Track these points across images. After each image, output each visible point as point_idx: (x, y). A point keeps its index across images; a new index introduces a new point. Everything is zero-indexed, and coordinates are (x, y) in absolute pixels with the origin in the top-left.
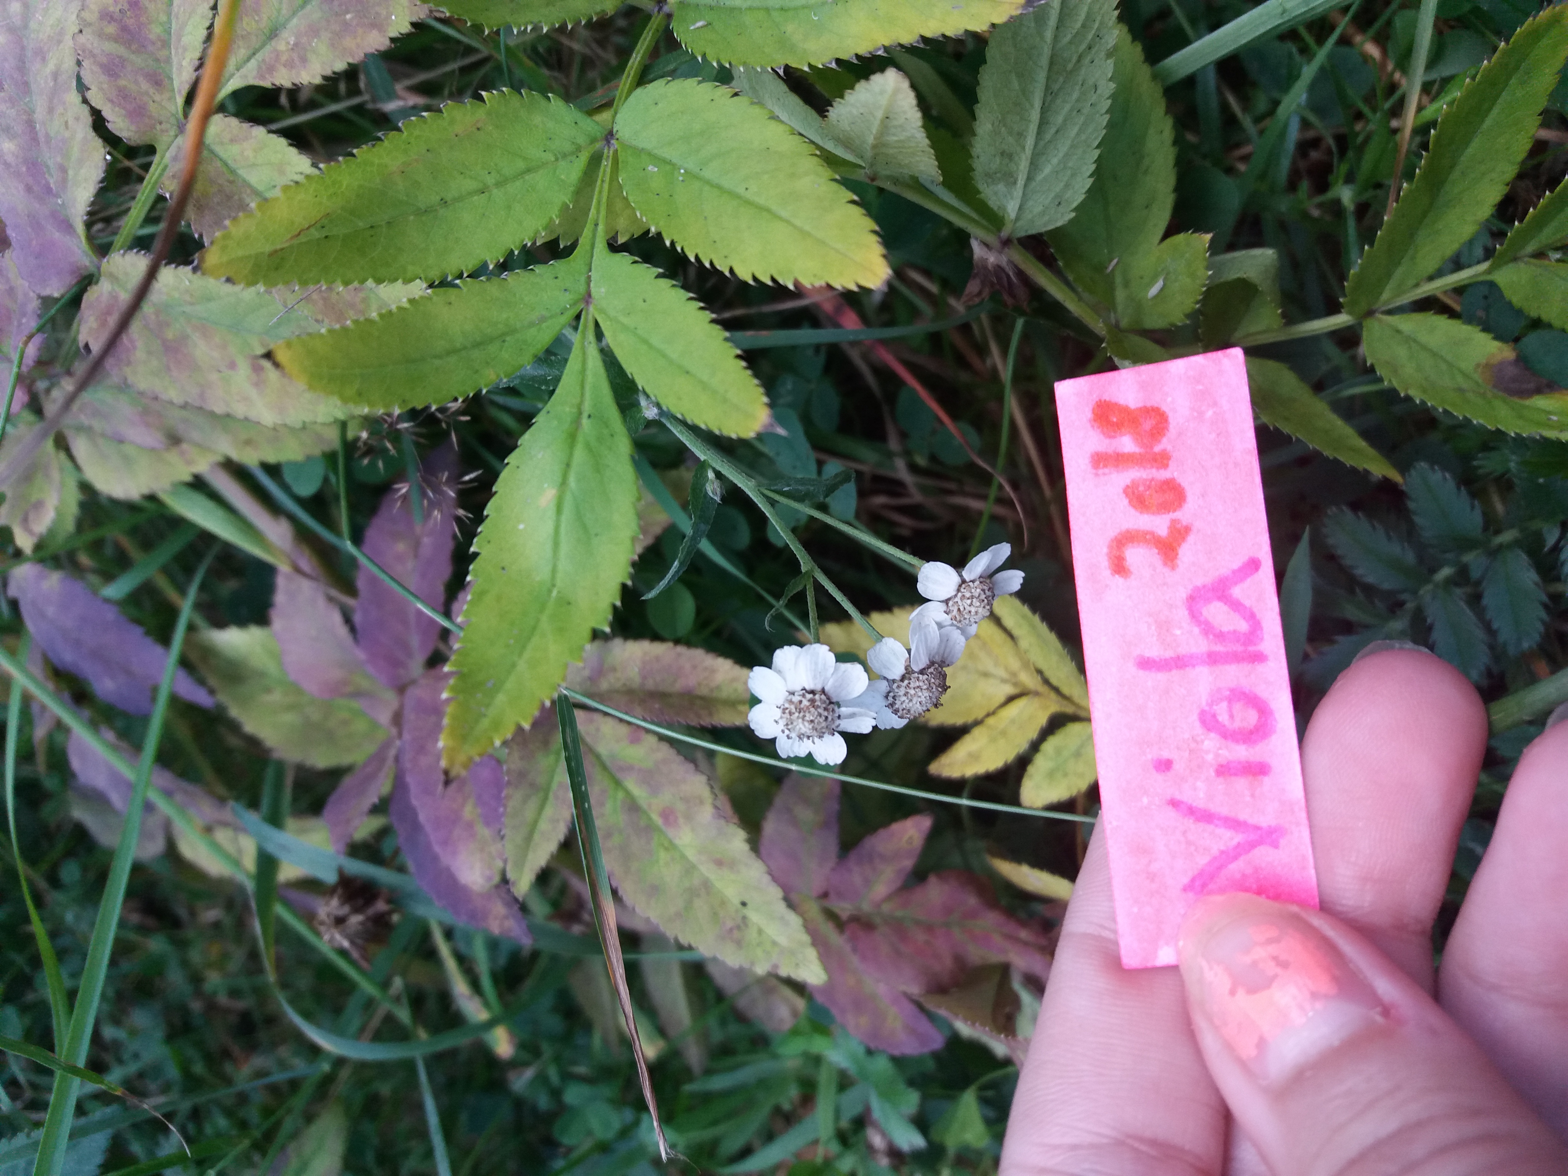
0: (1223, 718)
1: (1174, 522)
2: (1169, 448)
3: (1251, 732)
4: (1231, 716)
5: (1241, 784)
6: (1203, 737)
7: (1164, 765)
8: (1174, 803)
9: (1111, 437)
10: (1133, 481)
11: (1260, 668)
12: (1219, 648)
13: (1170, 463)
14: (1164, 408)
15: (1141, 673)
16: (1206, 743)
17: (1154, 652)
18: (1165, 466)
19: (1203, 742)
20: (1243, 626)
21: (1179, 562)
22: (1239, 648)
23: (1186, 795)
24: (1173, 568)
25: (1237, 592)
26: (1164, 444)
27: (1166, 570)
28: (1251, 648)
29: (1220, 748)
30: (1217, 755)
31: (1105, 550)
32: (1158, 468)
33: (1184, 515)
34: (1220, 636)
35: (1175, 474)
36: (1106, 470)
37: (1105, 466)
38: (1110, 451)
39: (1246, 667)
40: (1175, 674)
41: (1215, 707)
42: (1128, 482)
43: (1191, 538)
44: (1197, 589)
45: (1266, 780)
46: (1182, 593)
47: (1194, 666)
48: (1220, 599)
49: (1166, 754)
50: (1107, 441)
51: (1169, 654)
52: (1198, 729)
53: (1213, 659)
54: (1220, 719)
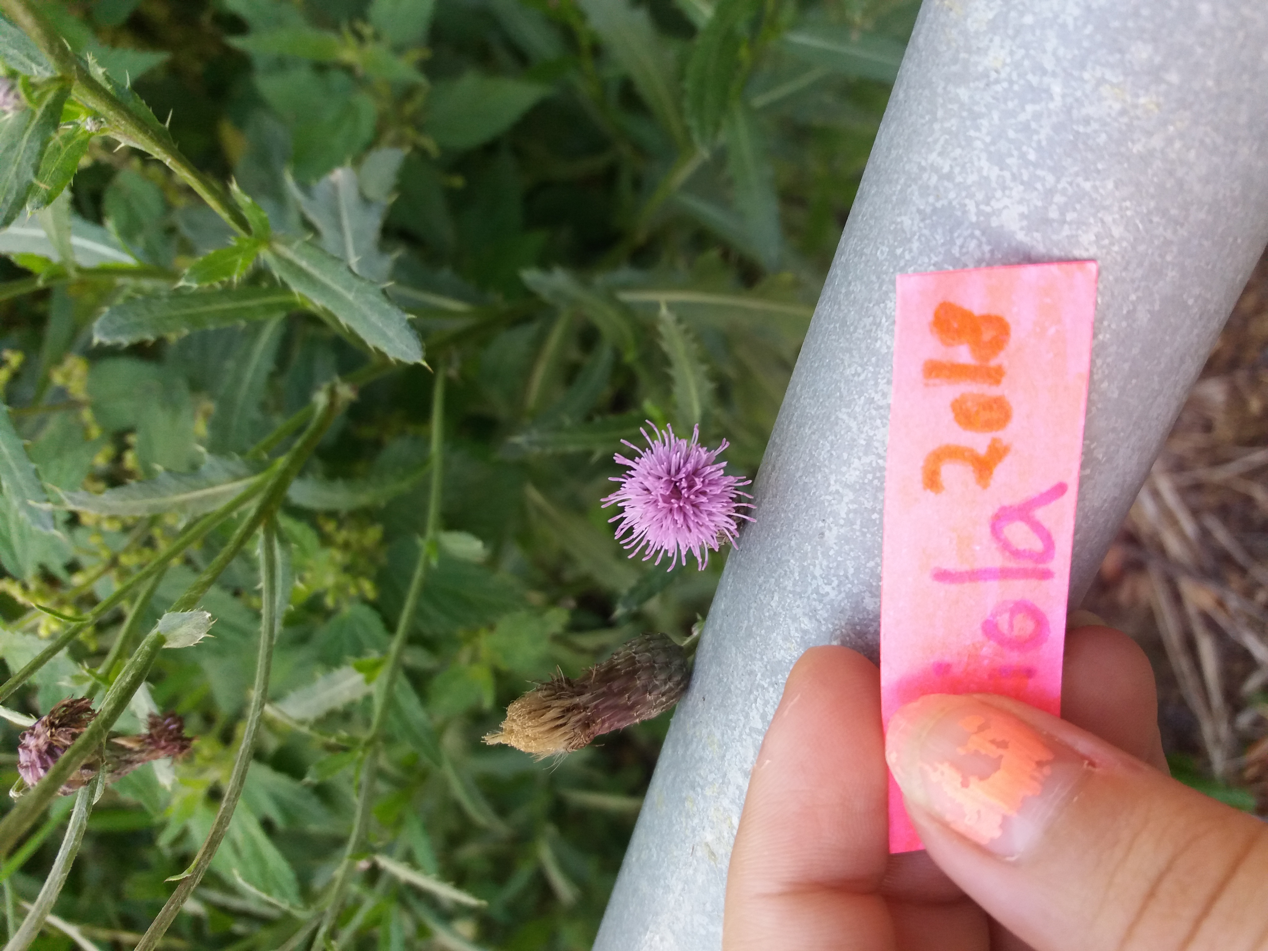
0: (1004, 627)
1: (995, 441)
2: (1005, 363)
3: (1026, 642)
4: (1011, 626)
6: (983, 643)
7: (944, 669)
9: (948, 345)
10: (963, 396)
11: (1045, 583)
12: (1013, 564)
13: (1003, 380)
14: (1009, 319)
15: (936, 584)
16: (985, 649)
17: (952, 564)
18: (998, 382)
19: (982, 648)
20: (1037, 545)
21: (992, 482)
22: (1029, 564)
25: (1041, 514)
26: (1001, 359)
27: (978, 489)
28: (1041, 566)
30: (992, 660)
31: (921, 463)
32: (990, 384)
33: (1005, 435)
34: (1017, 554)
35: (1006, 393)
36: (937, 381)
37: (937, 376)
38: (945, 360)
39: (1033, 583)
40: (967, 587)
41: (998, 618)
42: (957, 395)
43: (1008, 460)
44: (1003, 509)
45: (1031, 682)
46: (990, 511)
47: (986, 579)
48: (1022, 519)
49: (946, 659)
50: (943, 349)
51: (965, 567)
52: (980, 637)
53: (1004, 574)
54: (1000, 628)
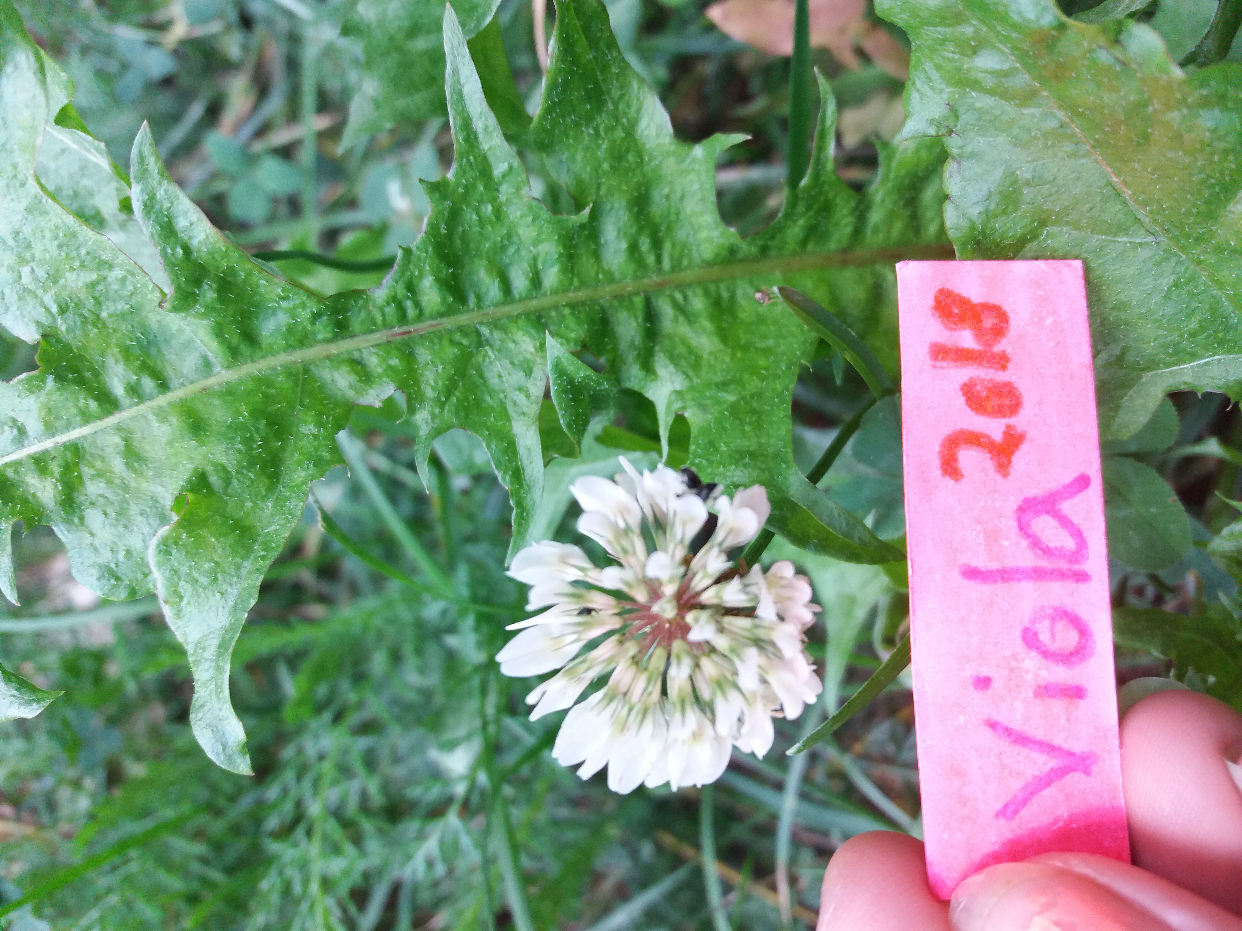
0: (1044, 637)
1: (1009, 427)
2: (1009, 350)
3: (1071, 654)
4: (1053, 635)
5: (1058, 706)
6: (1024, 655)
7: (983, 683)
8: (993, 725)
9: (951, 329)
10: (971, 378)
11: (1082, 587)
12: (1044, 563)
13: (1009, 365)
14: (1006, 308)
15: (966, 583)
16: (1027, 661)
17: (980, 562)
18: (1004, 367)
19: (1023, 660)
20: (1069, 543)
21: (1012, 471)
22: (1063, 565)
23: (1003, 717)
24: (1005, 475)
25: (1067, 507)
26: (1004, 346)
27: (998, 477)
28: (1076, 567)
29: (1040, 669)
30: (1037, 675)
31: (937, 448)
32: (997, 369)
33: (1019, 422)
34: (1048, 552)
35: (1014, 378)
36: (944, 364)
37: (943, 359)
38: (949, 343)
39: (1070, 585)
40: (1001, 588)
41: (1037, 625)
42: (966, 379)
43: (1025, 447)
44: (1027, 500)
45: (1082, 703)
46: (1013, 503)
47: (1019, 580)
48: (1048, 512)
49: (985, 672)
50: (947, 333)
51: (995, 565)
52: (1020, 646)
53: (1038, 574)
54: (1042, 637)
